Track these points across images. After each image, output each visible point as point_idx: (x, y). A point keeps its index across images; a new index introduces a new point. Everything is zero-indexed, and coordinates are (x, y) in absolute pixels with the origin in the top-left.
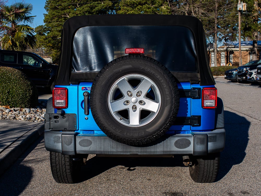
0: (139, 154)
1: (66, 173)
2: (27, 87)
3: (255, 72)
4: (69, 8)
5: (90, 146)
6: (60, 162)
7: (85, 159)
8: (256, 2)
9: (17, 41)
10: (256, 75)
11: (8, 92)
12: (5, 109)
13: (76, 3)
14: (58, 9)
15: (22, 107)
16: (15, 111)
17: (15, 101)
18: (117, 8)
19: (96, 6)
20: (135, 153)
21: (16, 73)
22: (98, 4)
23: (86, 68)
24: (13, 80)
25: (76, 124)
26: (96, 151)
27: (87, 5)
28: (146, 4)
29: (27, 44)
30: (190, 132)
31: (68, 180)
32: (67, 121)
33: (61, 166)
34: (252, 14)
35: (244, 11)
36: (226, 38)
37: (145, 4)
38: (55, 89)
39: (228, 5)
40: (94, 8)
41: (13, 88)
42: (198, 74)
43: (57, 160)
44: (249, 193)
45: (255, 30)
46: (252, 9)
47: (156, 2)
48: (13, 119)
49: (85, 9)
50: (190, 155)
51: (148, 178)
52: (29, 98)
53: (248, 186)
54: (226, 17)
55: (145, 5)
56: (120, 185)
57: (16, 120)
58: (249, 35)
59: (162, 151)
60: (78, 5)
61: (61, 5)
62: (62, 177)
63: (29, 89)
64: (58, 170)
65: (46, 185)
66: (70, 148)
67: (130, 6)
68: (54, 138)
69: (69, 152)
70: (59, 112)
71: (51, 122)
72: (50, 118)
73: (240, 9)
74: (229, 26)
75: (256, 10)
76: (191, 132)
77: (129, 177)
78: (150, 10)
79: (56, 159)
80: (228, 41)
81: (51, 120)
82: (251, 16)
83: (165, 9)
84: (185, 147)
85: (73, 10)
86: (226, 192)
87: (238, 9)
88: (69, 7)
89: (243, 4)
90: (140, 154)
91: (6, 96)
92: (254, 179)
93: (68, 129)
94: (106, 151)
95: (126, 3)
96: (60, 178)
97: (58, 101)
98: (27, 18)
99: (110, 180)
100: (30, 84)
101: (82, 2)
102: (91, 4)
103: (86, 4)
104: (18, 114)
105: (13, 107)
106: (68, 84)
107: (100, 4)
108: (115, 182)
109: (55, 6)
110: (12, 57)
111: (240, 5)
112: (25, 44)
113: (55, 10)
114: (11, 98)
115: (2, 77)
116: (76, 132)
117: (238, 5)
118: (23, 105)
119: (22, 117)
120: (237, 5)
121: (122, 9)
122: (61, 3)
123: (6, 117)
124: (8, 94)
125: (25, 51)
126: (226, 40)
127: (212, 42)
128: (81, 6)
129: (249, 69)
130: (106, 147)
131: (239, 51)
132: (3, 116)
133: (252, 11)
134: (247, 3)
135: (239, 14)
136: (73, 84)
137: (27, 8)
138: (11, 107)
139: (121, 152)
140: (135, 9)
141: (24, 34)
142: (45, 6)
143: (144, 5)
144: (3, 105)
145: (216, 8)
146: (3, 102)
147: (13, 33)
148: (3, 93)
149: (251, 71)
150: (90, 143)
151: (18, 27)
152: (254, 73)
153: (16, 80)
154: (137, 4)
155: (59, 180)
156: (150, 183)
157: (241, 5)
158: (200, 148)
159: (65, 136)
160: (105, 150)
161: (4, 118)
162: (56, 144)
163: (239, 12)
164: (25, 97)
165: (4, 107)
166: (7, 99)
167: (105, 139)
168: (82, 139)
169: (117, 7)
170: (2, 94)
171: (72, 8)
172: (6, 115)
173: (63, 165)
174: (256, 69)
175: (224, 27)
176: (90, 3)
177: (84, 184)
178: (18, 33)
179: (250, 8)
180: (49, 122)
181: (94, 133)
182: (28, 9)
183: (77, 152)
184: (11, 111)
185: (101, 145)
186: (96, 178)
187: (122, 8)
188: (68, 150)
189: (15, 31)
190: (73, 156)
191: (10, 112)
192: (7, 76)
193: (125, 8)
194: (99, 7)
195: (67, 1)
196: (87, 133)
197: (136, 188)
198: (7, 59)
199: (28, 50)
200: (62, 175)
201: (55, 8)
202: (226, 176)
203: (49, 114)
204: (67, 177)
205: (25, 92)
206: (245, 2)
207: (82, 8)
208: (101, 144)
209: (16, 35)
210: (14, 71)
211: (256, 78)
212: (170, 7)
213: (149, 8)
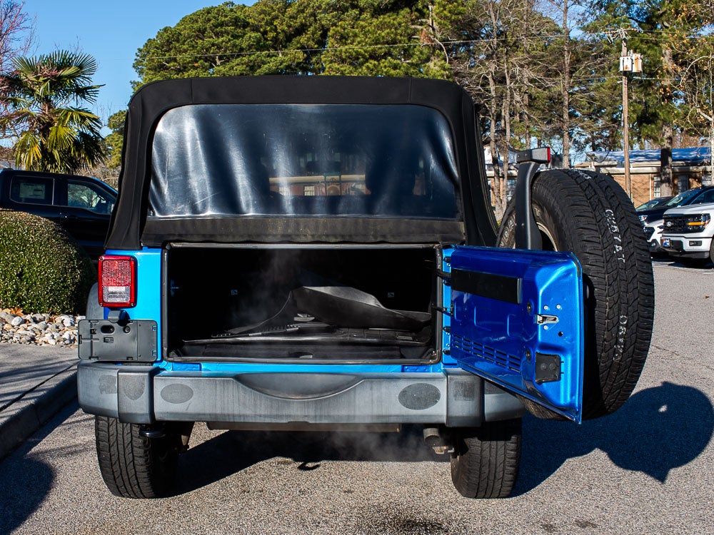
0: (310, 422)
1: (134, 468)
2: (69, 262)
3: (660, 227)
4: (196, 68)
5: (188, 402)
6: (119, 438)
7: (185, 437)
8: (667, 51)
9: (55, 148)
10: (661, 235)
11: (20, 275)
12: (11, 317)
13: (213, 53)
14: (168, 69)
15: (53, 313)
16: (36, 321)
17: (37, 297)
18: (316, 66)
19: (264, 63)
20: (301, 420)
21: (41, 226)
22: (269, 56)
23: (183, 208)
24: (33, 243)
25: (155, 345)
26: (204, 414)
27: (241, 60)
28: (389, 58)
29: (80, 155)
30: (440, 369)
31: (139, 487)
32: (133, 338)
33: (121, 447)
34: (658, 81)
35: (636, 74)
36: (596, 143)
37: (385, 56)
38: (105, 260)
39: (596, 57)
40: (260, 67)
41: (31, 264)
42: (460, 223)
43: (111, 433)
44: (594, 526)
45: (665, 122)
46: (658, 69)
47: (414, 54)
48: (28, 341)
49: (236, 70)
50: (440, 426)
51: (346, 486)
52: (71, 291)
53: (598, 507)
54: (595, 90)
55: (386, 59)
56: (272, 504)
57: (36, 343)
58: (649, 133)
59: (368, 416)
60: (217, 60)
61: (175, 60)
62: (125, 478)
63: (72, 268)
64: (114, 459)
65: (86, 504)
66: (139, 407)
67: (348, 60)
68: (100, 380)
69: (136, 414)
70: (114, 316)
71: (94, 341)
72: (92, 332)
73: (626, 68)
74: (603, 111)
75: (668, 72)
76: (442, 368)
77: (299, 485)
78: (398, 71)
79: (111, 429)
80: (601, 150)
81: (94, 336)
82: (656, 86)
83: (436, 68)
84: (426, 406)
85: (205, 72)
86: (538, 522)
87: (621, 69)
88: (196, 65)
89: (634, 55)
90: (313, 422)
91: (14, 284)
92: (614, 491)
93: (135, 359)
94: (229, 415)
95: (338, 53)
96: (119, 481)
97: (111, 289)
98: (82, 92)
99: (248, 492)
100: (75, 254)
101: (228, 52)
102: (252, 58)
103: (238, 56)
104: (43, 331)
105: (31, 311)
106: (136, 248)
107: (273, 56)
108: (261, 496)
109: (161, 62)
110: (39, 187)
111: (626, 58)
112: (75, 155)
113: (159, 72)
114: (28, 290)
115: (3, 237)
116: (155, 365)
117: (621, 59)
118: (57, 308)
119: (53, 336)
120: (618, 59)
121: (327, 69)
122: (174, 55)
123: (12, 338)
124: (20, 278)
125: (74, 174)
126: (595, 148)
127: (559, 153)
128: (226, 62)
129: (645, 220)
130: (228, 403)
131: (624, 174)
132: (4, 335)
133: (657, 73)
134: (643, 53)
135: (624, 80)
136: (149, 247)
137: (81, 67)
138: (25, 313)
139: (265, 416)
140: (360, 70)
141: (75, 130)
142: (134, 62)
143: (383, 60)
144: (6, 307)
145: (567, 65)
146: (7, 300)
147: (45, 129)
148: (5, 277)
149: (651, 225)
150: (190, 393)
151: (58, 113)
152: (657, 230)
153: (41, 245)
154: (366, 56)
155: (117, 486)
156: (349, 500)
157: (629, 58)
158: (463, 408)
159: (126, 376)
160: (226, 412)
161: (6, 339)
162: (104, 395)
163: (624, 77)
164: (63, 287)
165: (8, 311)
166: (17, 291)
167: (225, 384)
168: (169, 383)
169: (318, 64)
170: (4, 280)
171: (203, 68)
172: (11, 333)
173: (126, 445)
174: (661, 218)
175: (589, 115)
176: (250, 55)
177: (182, 501)
178: (57, 127)
179: (650, 67)
180: (89, 341)
181: (201, 370)
182: (83, 67)
183: (158, 417)
184: (25, 321)
185: (216, 400)
186: (214, 488)
187: (328, 66)
188: (133, 411)
189: (50, 124)
190: (147, 425)
191: (21, 323)
192: (18, 233)
193: (336, 66)
194: (272, 65)
195: (191, 50)
196: (184, 369)
197: (310, 511)
198: (27, 192)
199: (82, 172)
200: (124, 473)
201: (161, 67)
202: (544, 483)
203: (89, 321)
204: (137, 478)
205: (62, 274)
206: (638, 50)
207: (228, 66)
208: (216, 395)
209: (52, 134)
210: (35, 223)
211: (662, 241)
212: (449, 63)
213: (395, 67)
